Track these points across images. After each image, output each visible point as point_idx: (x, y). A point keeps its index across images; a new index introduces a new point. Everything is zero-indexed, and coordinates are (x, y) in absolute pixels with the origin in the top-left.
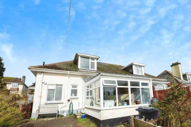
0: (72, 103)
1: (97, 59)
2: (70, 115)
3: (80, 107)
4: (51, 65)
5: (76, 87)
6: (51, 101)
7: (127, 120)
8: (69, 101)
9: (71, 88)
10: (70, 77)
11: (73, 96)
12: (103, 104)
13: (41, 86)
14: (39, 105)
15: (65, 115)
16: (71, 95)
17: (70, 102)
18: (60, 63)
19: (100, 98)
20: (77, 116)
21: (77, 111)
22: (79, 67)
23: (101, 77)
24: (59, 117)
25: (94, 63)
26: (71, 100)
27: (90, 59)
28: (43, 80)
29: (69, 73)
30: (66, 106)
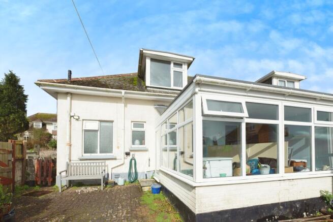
0: (134, 159)
1: (189, 64)
2: (132, 182)
3: (152, 168)
4: (89, 79)
5: (142, 126)
6: (93, 154)
7: (268, 215)
8: (128, 154)
9: (130, 128)
10: (129, 105)
11: (137, 146)
12: (202, 170)
13: (68, 123)
14: (68, 161)
15: (120, 182)
16: (133, 143)
17: (130, 158)
18: (108, 77)
19: (193, 151)
20: (143, 188)
21: (146, 175)
22: (148, 83)
23: (197, 90)
24: (108, 186)
25: (182, 72)
26: (131, 153)
27: (172, 65)
28: (71, 111)
29: (123, 94)
30: (122, 164)
